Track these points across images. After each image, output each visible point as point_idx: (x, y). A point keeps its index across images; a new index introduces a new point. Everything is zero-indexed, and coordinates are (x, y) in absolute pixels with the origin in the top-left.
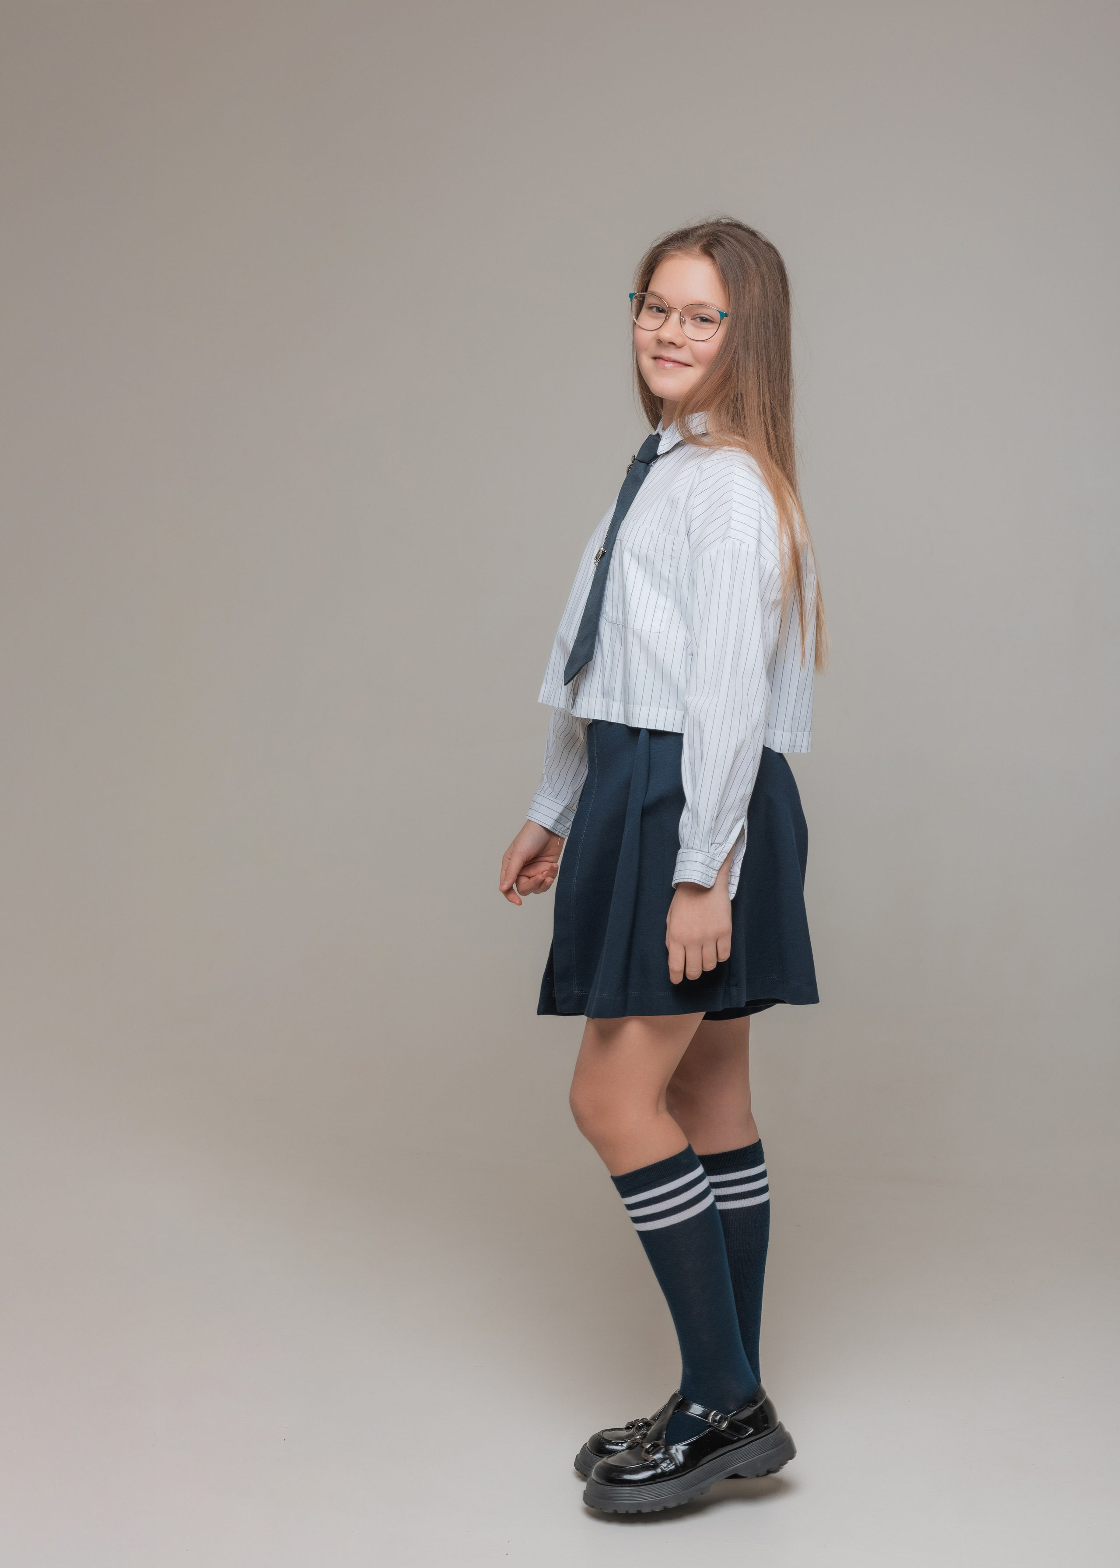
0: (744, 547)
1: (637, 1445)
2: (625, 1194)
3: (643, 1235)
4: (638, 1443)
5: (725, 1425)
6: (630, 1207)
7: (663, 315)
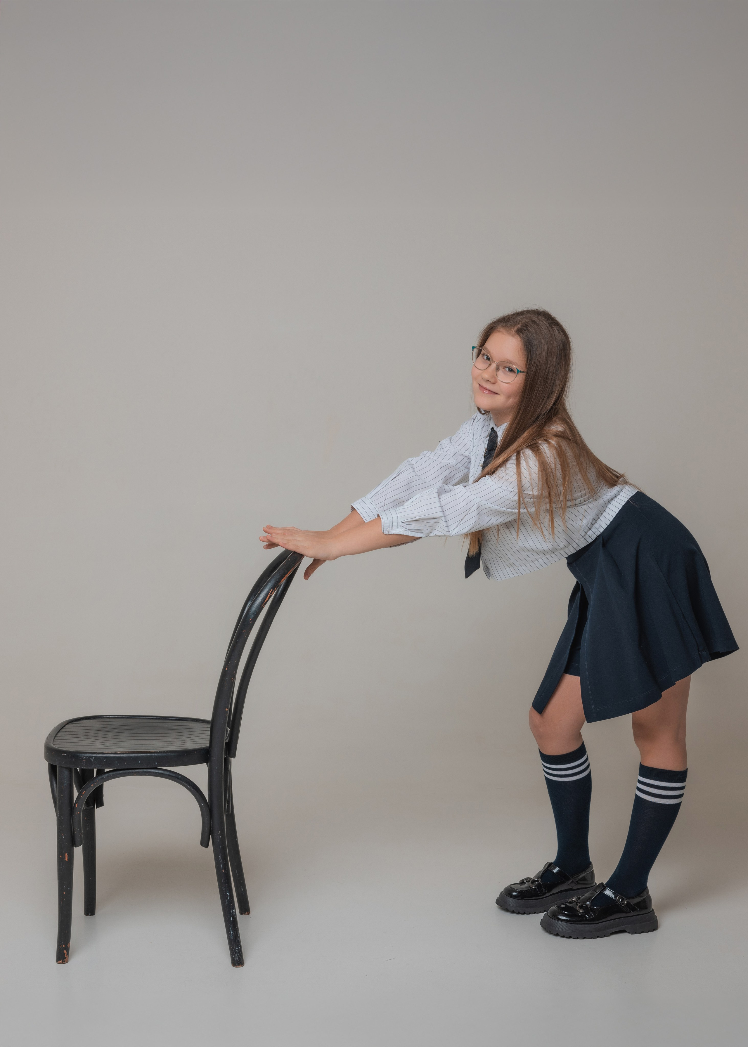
2: (641, 775)
3: (637, 797)
5: (625, 903)
6: (640, 782)
7: (489, 362)
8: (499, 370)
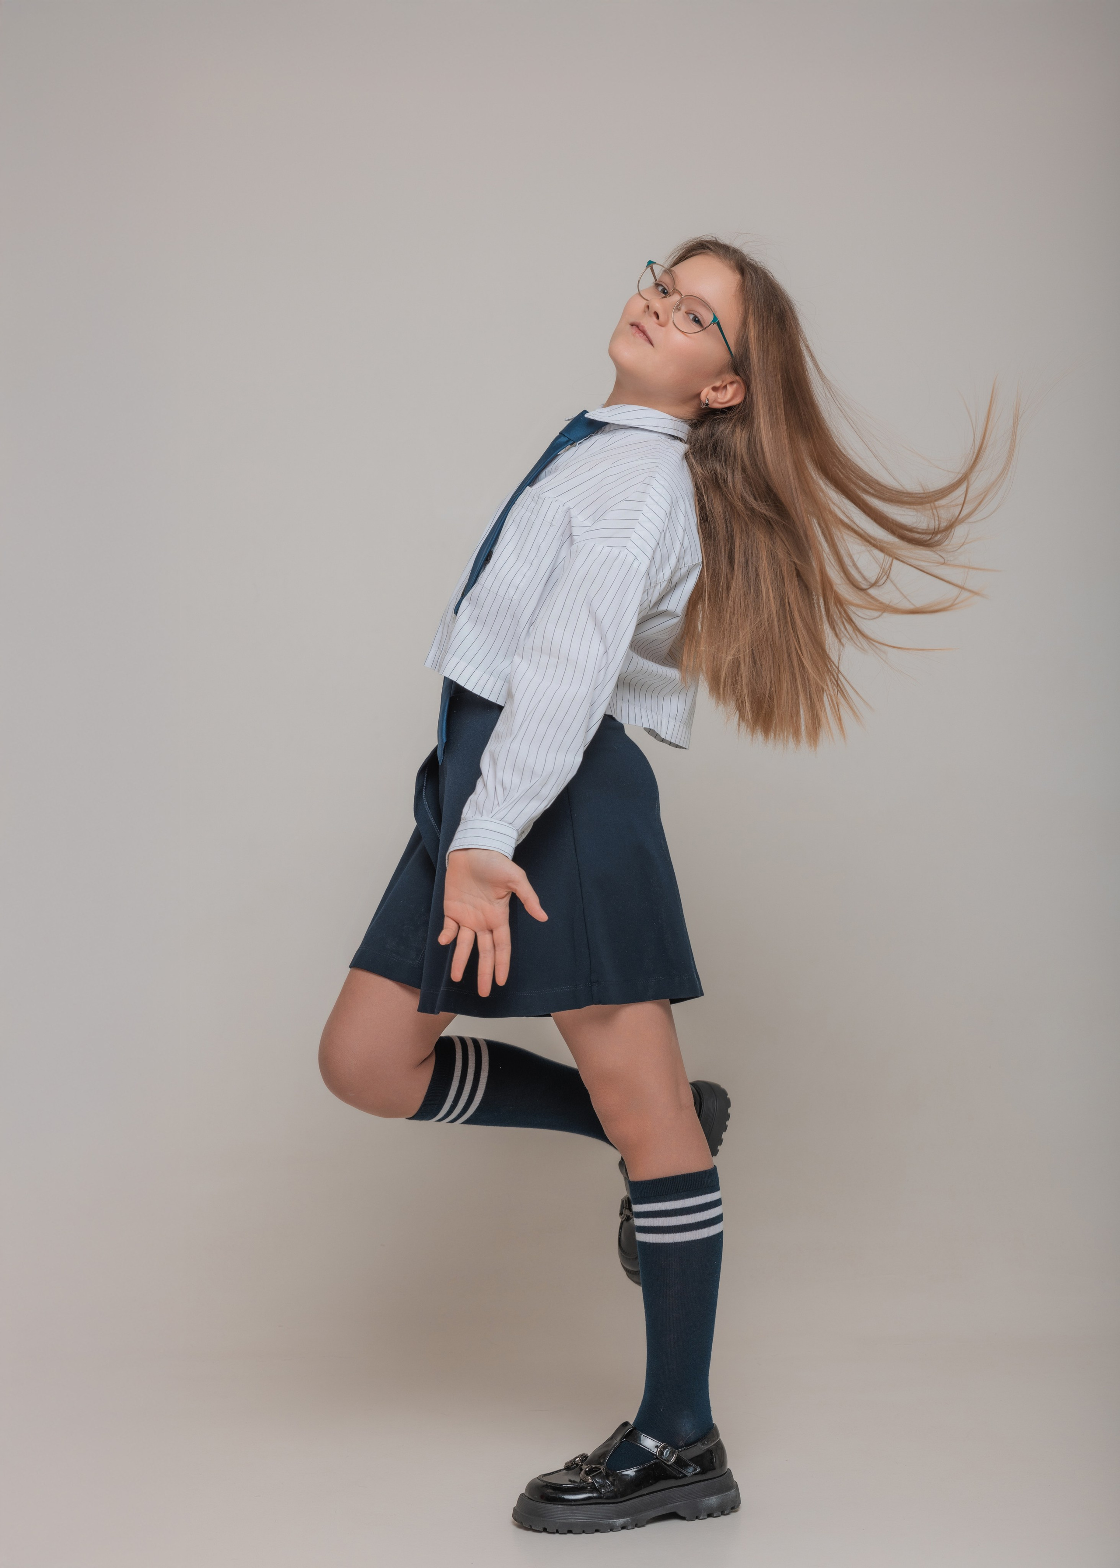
0: (636, 564)
1: (575, 1467)
4: (577, 1465)
5: (673, 1459)
8: (679, 310)
